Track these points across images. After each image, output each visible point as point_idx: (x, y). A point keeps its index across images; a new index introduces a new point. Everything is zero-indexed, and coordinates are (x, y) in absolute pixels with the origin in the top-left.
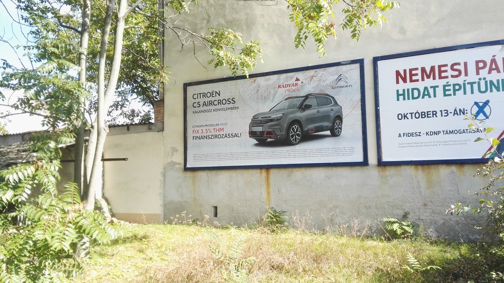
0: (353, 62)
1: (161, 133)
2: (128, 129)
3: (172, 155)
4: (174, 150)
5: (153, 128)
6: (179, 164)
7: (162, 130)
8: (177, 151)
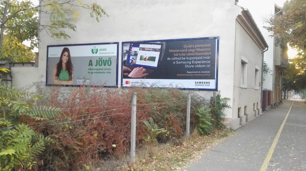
0: (115, 43)
1: (37, 68)
2: (23, 65)
3: (41, 78)
4: (42, 76)
5: (34, 65)
6: (44, 82)
7: (37, 66)
8: (43, 76)
